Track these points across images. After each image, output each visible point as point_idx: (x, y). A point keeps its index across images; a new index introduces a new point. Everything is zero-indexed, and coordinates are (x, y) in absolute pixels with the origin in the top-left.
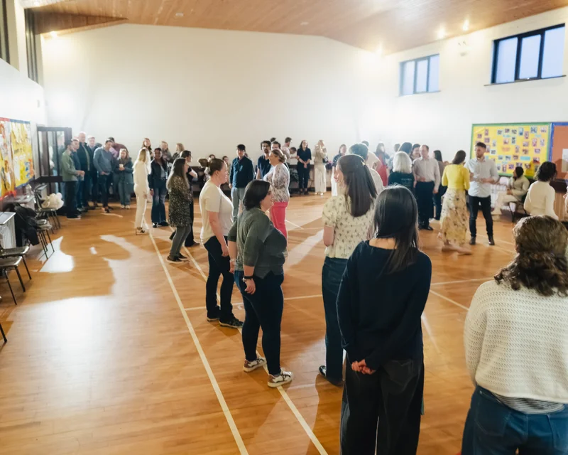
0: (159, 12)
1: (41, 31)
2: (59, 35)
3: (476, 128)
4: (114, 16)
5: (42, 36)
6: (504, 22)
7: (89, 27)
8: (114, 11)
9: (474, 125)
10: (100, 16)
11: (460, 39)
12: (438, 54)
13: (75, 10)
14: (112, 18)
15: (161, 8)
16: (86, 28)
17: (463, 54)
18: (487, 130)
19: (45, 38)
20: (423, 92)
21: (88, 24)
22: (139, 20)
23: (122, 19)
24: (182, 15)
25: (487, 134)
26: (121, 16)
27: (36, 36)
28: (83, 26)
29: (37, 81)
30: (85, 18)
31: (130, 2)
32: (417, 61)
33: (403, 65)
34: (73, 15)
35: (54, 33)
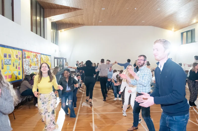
1: (59, 30)
2: (65, 30)
5: (59, 31)
7: (73, 27)
8: (80, 22)
10: (76, 24)
13: (69, 23)
15: (94, 20)
16: (72, 28)
19: (61, 31)
21: (73, 26)
22: (88, 25)
23: (83, 24)
24: (101, 21)
26: (83, 23)
27: (58, 31)
29: (57, 45)
30: (72, 25)
31: (84, 18)
32: (187, 32)
33: (182, 34)
34: (68, 24)
35: (63, 30)
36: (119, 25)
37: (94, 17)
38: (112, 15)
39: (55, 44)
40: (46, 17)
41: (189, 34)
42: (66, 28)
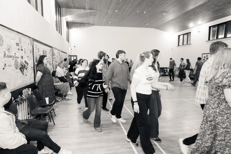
0: (104, 22)
1: (70, 28)
3: (203, 55)
6: (212, 21)
8: (91, 22)
9: (203, 54)
10: (87, 24)
11: (198, 27)
12: (190, 32)
15: (105, 20)
16: (83, 27)
17: (199, 32)
18: (207, 55)
19: (72, 30)
20: (186, 45)
21: (83, 26)
22: (97, 25)
23: (93, 24)
24: (111, 22)
25: (207, 57)
26: (93, 23)
27: (69, 30)
29: (69, 42)
30: (83, 24)
31: (95, 19)
32: (184, 35)
33: (179, 36)
34: (79, 23)
35: (74, 29)
36: (126, 26)
37: (106, 18)
40: (63, 16)
41: (186, 36)
42: (77, 27)
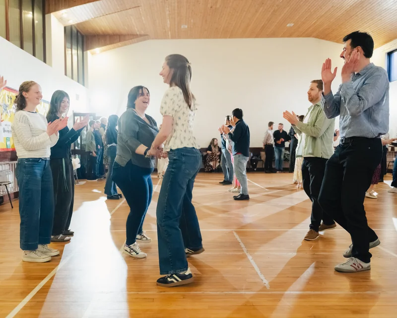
0: (169, 26)
1: (87, 49)
4: (138, 33)
5: (89, 53)
7: (122, 43)
8: (136, 29)
10: (128, 35)
13: (110, 32)
14: (137, 35)
15: (169, 22)
16: (119, 44)
19: (93, 54)
21: (120, 41)
22: (157, 37)
23: (144, 35)
24: (186, 27)
26: (143, 33)
27: (85, 52)
28: (117, 42)
29: (84, 85)
30: (118, 37)
31: (143, 18)
34: (110, 35)
35: (97, 50)
37: (167, 13)
38: (209, 6)
39: (78, 82)
40: (49, 12)
42: (105, 44)
